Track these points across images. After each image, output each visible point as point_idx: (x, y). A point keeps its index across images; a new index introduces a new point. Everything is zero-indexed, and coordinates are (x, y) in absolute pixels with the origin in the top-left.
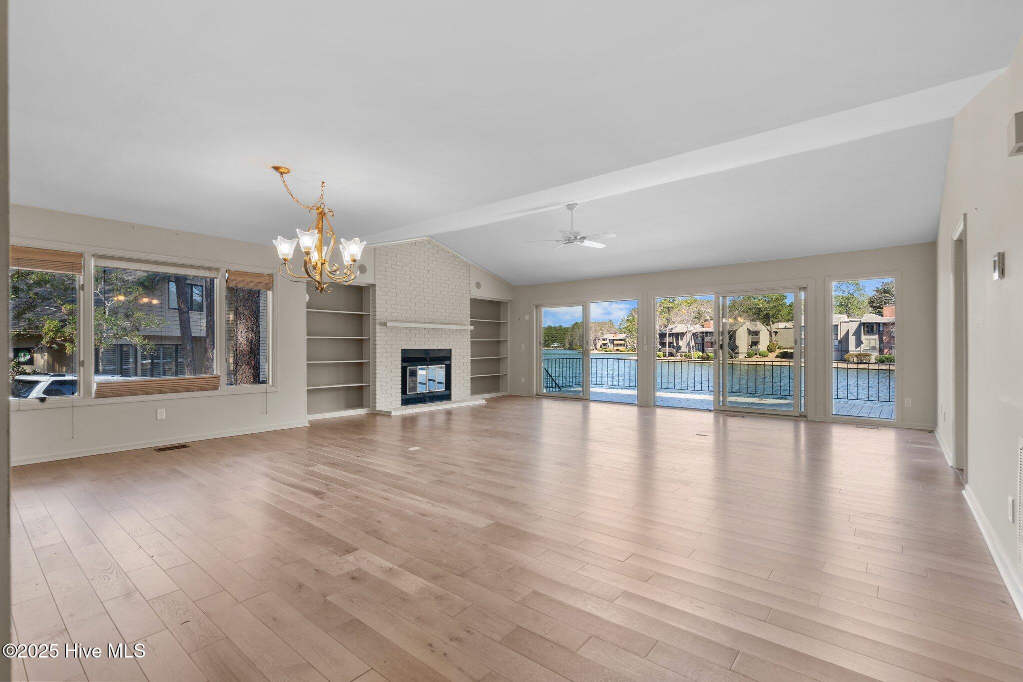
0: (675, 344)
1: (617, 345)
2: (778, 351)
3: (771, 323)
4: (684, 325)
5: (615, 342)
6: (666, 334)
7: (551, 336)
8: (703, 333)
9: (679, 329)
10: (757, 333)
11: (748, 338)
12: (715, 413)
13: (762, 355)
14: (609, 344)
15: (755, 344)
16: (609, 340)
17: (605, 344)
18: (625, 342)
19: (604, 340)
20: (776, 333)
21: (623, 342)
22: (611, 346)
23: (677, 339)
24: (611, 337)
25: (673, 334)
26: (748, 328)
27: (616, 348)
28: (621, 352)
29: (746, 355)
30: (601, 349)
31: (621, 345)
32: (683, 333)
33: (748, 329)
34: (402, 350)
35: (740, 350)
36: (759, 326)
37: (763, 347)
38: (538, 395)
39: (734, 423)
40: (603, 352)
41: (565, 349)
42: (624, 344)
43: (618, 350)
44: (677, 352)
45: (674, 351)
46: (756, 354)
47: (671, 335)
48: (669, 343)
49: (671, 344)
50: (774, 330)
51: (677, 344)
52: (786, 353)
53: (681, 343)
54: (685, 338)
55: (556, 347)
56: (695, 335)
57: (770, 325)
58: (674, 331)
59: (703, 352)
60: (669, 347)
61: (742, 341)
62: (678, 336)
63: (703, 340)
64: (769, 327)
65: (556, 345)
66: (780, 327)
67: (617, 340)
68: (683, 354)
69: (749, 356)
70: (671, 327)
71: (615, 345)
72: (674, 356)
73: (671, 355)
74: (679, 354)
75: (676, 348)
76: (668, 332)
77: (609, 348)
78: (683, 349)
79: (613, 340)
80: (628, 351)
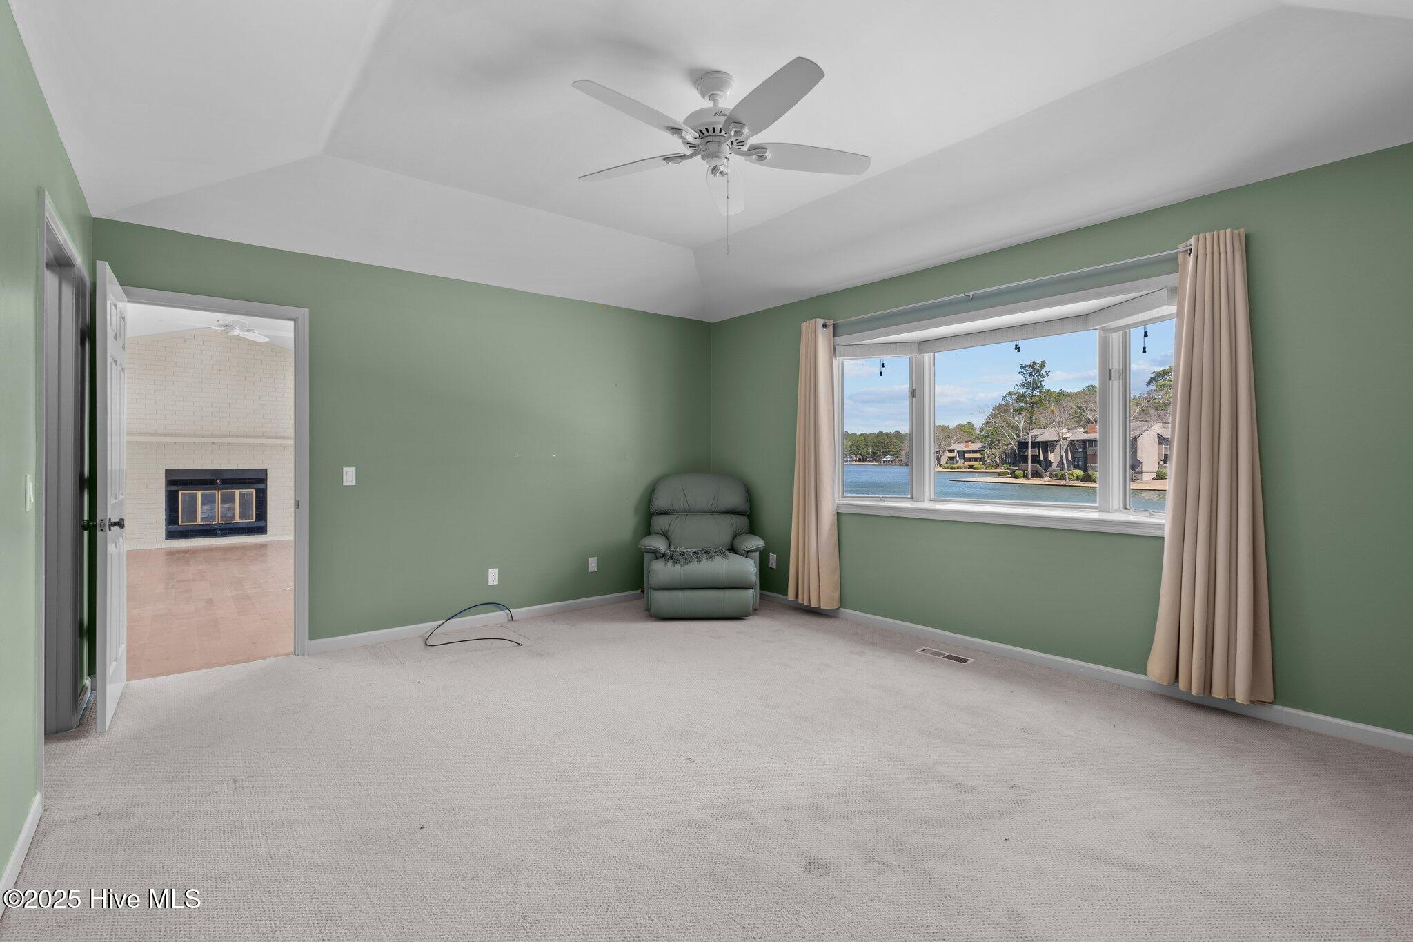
0: (1042, 458)
1: (970, 459)
4: (1055, 431)
5: (967, 455)
6: (1028, 443)
7: (882, 447)
8: (1084, 441)
9: (1047, 435)
11: (1159, 449)
14: (958, 458)
15: (1169, 458)
16: (958, 451)
17: (951, 459)
18: (982, 454)
19: (951, 451)
21: (978, 455)
22: (960, 462)
23: (1045, 452)
24: (960, 447)
25: (1039, 442)
26: (1160, 432)
27: (967, 463)
28: (975, 469)
29: (1154, 475)
30: (946, 465)
31: (976, 459)
32: (1054, 441)
33: (1158, 435)
34: (166, 470)
35: (1144, 468)
40: (949, 470)
41: (900, 465)
42: (980, 458)
43: (971, 467)
44: (1046, 470)
45: (1041, 469)
47: (1036, 444)
48: (1032, 456)
49: (1035, 459)
51: (1046, 458)
53: (1051, 457)
54: (1057, 449)
55: (889, 461)
56: (1072, 443)
58: (1039, 439)
59: (1085, 470)
60: (1033, 462)
61: (1149, 454)
62: (1046, 446)
63: (1085, 452)
65: (889, 459)
67: (969, 452)
68: (1054, 473)
69: (1160, 476)
70: (1035, 432)
71: (966, 460)
72: (1040, 476)
73: (1036, 474)
74: (1048, 474)
75: (1043, 464)
76: (1030, 441)
77: (958, 464)
78: (1054, 466)
79: (965, 452)
80: (986, 469)
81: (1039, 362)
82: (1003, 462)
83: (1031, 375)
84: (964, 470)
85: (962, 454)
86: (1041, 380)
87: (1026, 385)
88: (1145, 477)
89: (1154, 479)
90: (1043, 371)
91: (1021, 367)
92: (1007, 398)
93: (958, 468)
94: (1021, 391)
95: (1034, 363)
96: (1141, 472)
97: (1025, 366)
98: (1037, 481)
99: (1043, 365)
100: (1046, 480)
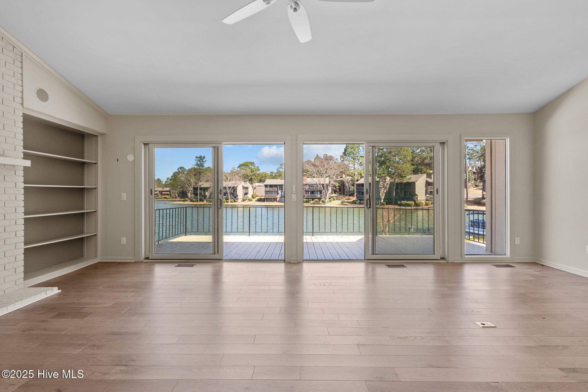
1: (164, 195)
2: (257, 198)
3: (253, 183)
4: (208, 183)
5: (163, 193)
6: (198, 188)
9: (205, 185)
10: (247, 188)
11: (243, 191)
12: (367, 264)
13: (250, 200)
14: (159, 194)
15: (246, 194)
16: (159, 191)
18: (170, 192)
20: (255, 188)
21: (169, 193)
23: (204, 192)
24: (160, 189)
25: (202, 188)
27: (163, 196)
28: (167, 199)
29: (242, 200)
31: (167, 195)
32: (207, 188)
33: (243, 186)
36: (248, 184)
37: (250, 196)
38: (147, 258)
39: (382, 271)
43: (165, 198)
44: (205, 199)
45: (203, 198)
46: (247, 200)
47: (201, 189)
48: (199, 193)
50: (254, 187)
51: (205, 194)
52: (261, 199)
53: (207, 193)
54: (209, 190)
57: (253, 184)
58: (202, 186)
60: (200, 196)
61: (240, 192)
62: (205, 189)
64: (252, 185)
66: (257, 185)
67: (164, 191)
69: (243, 201)
70: (200, 184)
71: (162, 195)
72: (203, 201)
73: (201, 200)
74: (205, 200)
75: (204, 196)
76: (199, 187)
77: (159, 197)
78: (208, 197)
79: (162, 191)
80: (172, 198)
81: (203, 156)
82: (179, 196)
83: (199, 161)
84: (163, 199)
85: (161, 192)
86: (203, 163)
87: (197, 165)
88: (240, 200)
89: (241, 201)
90: (204, 160)
91: (196, 157)
92: (179, 169)
93: (159, 198)
94: (196, 167)
95: (201, 156)
96: (238, 199)
97: (198, 157)
98: (201, 203)
99: (204, 158)
100: (205, 202)
